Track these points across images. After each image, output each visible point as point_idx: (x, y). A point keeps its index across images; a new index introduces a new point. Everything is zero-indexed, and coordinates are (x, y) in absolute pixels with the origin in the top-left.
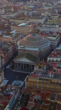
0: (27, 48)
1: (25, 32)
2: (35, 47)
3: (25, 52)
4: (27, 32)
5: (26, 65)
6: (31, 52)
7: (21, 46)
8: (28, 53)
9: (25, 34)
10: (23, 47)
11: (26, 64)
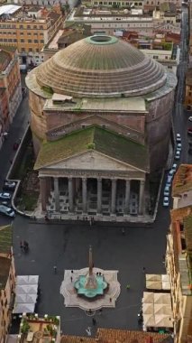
0: (85, 101)
1: (22, 41)
2: (123, 96)
3: (81, 121)
4: (30, 41)
5: (99, 185)
6: (109, 118)
7: (57, 97)
8: (97, 127)
9: (23, 49)
10: (66, 101)
11: (99, 178)
